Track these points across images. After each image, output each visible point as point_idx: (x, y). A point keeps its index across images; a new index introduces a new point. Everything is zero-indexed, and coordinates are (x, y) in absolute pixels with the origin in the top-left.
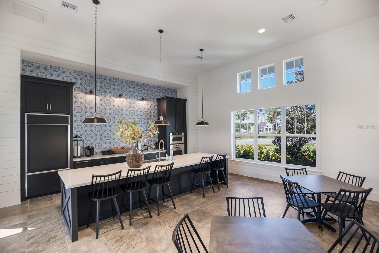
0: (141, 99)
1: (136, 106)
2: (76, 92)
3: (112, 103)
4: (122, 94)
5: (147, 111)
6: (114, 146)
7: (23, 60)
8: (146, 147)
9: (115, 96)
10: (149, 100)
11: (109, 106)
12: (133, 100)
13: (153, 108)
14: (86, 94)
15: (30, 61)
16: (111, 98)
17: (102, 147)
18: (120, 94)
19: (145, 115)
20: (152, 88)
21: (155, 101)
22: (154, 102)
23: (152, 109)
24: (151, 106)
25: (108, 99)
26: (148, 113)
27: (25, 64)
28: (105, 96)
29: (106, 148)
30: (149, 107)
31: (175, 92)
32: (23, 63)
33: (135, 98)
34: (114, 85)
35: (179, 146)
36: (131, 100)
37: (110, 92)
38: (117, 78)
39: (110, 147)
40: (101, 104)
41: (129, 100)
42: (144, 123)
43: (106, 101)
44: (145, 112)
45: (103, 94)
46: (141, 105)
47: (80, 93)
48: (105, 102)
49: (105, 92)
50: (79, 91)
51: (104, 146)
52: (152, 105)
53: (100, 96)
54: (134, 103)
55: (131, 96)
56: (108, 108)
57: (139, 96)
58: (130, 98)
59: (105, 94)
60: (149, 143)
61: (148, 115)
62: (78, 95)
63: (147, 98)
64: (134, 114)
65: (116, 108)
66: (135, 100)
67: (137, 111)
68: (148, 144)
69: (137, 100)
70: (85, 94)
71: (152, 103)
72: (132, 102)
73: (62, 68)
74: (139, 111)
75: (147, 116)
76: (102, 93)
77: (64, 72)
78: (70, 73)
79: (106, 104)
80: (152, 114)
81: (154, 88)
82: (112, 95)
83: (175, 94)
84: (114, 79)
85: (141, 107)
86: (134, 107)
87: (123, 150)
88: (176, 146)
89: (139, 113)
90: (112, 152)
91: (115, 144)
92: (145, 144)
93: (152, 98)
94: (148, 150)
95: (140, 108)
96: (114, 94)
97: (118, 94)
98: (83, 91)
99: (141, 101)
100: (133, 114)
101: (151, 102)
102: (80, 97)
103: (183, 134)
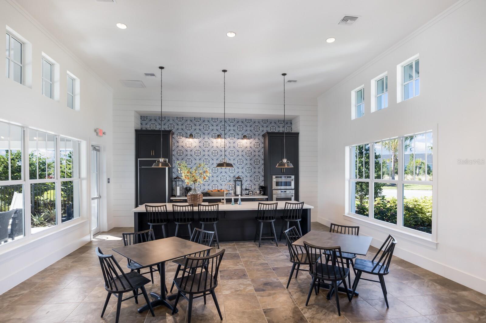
0: (243, 137)
1: (236, 145)
2: (179, 137)
3: (210, 145)
4: (221, 134)
5: (250, 151)
6: (212, 188)
7: (141, 117)
8: (247, 191)
9: (213, 137)
10: (252, 137)
11: (207, 147)
12: (233, 139)
13: (258, 147)
14: (187, 137)
15: (146, 116)
16: (209, 139)
17: (201, 188)
18: (218, 134)
19: (247, 155)
20: (257, 122)
21: (261, 137)
22: (259, 139)
23: (256, 148)
24: (255, 144)
25: (206, 141)
26: (251, 153)
27: (142, 119)
28: (204, 138)
29: (204, 189)
30: (253, 145)
31: (289, 123)
32: (141, 119)
33: (236, 136)
34: (213, 125)
35: (285, 192)
36: (231, 139)
37: (208, 134)
38: (215, 118)
39: (209, 189)
40: (200, 147)
41: (228, 139)
42: (246, 164)
43: (205, 143)
44: (247, 152)
45: (202, 136)
46: (243, 144)
47: (181, 137)
48: (203, 144)
49: (204, 134)
50: (180, 135)
51: (203, 187)
52: (256, 142)
53: (199, 139)
54: (234, 143)
55: (230, 135)
56: (206, 149)
57: (240, 134)
58: (229, 137)
59: (204, 136)
60: (253, 187)
61: (251, 154)
62: (180, 140)
63: (250, 135)
64: (235, 154)
65: (215, 149)
66: (235, 140)
67: (238, 151)
68: (251, 188)
69: (238, 139)
70: (185, 138)
71: (257, 140)
72: (232, 141)
73: (167, 117)
74: (240, 151)
75: (250, 156)
76: (200, 135)
77: (169, 120)
78: (173, 120)
79: (205, 146)
80: (257, 154)
81: (259, 122)
82: (211, 136)
83: (290, 127)
84: (212, 120)
85: (243, 146)
86: (234, 147)
87: (218, 192)
88: (282, 192)
89: (240, 153)
90: (208, 194)
91: (213, 186)
92: (247, 188)
93: (257, 135)
94: (250, 194)
95: (241, 148)
96: (212, 135)
97: (216, 135)
98: (184, 136)
99: (242, 139)
100: (233, 155)
101: (255, 139)
102: (181, 141)
103: (293, 177)
